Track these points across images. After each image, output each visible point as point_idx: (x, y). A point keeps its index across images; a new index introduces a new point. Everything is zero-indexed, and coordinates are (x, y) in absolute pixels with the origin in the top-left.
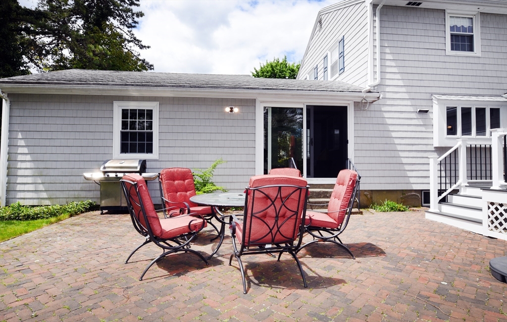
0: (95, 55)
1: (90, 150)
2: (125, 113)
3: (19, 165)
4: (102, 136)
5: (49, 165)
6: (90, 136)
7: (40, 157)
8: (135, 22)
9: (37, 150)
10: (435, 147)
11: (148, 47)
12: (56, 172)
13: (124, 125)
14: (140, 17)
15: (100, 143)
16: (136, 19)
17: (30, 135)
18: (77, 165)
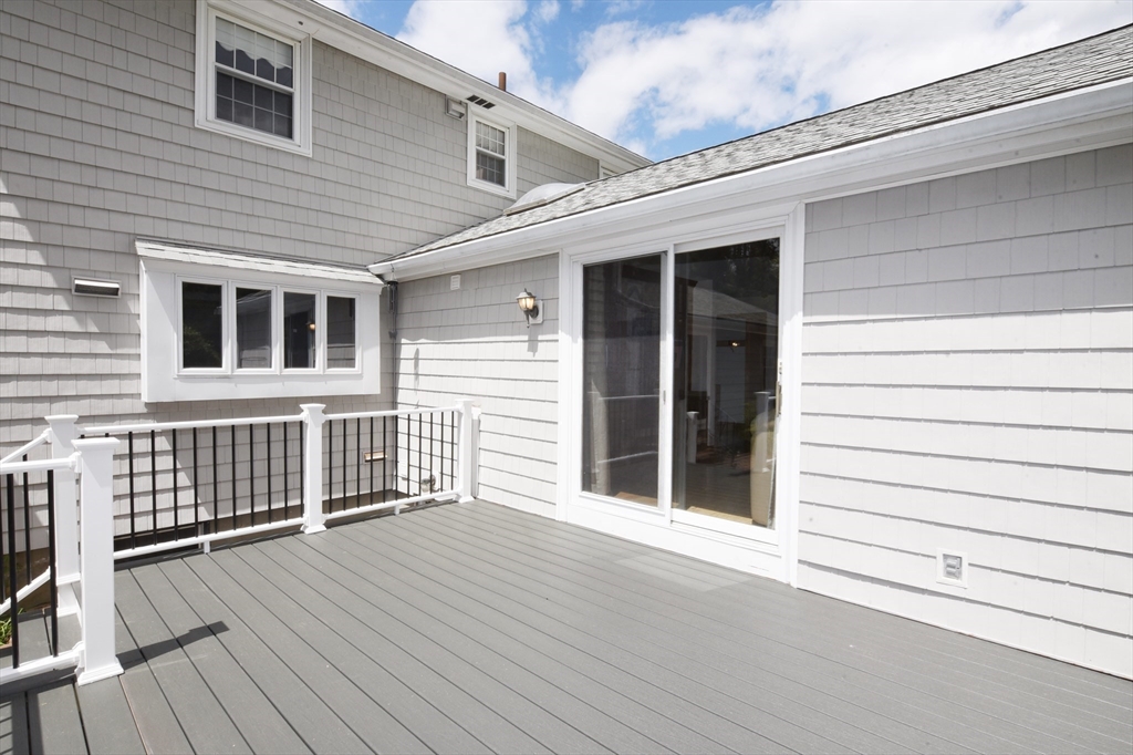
10: (147, 404)
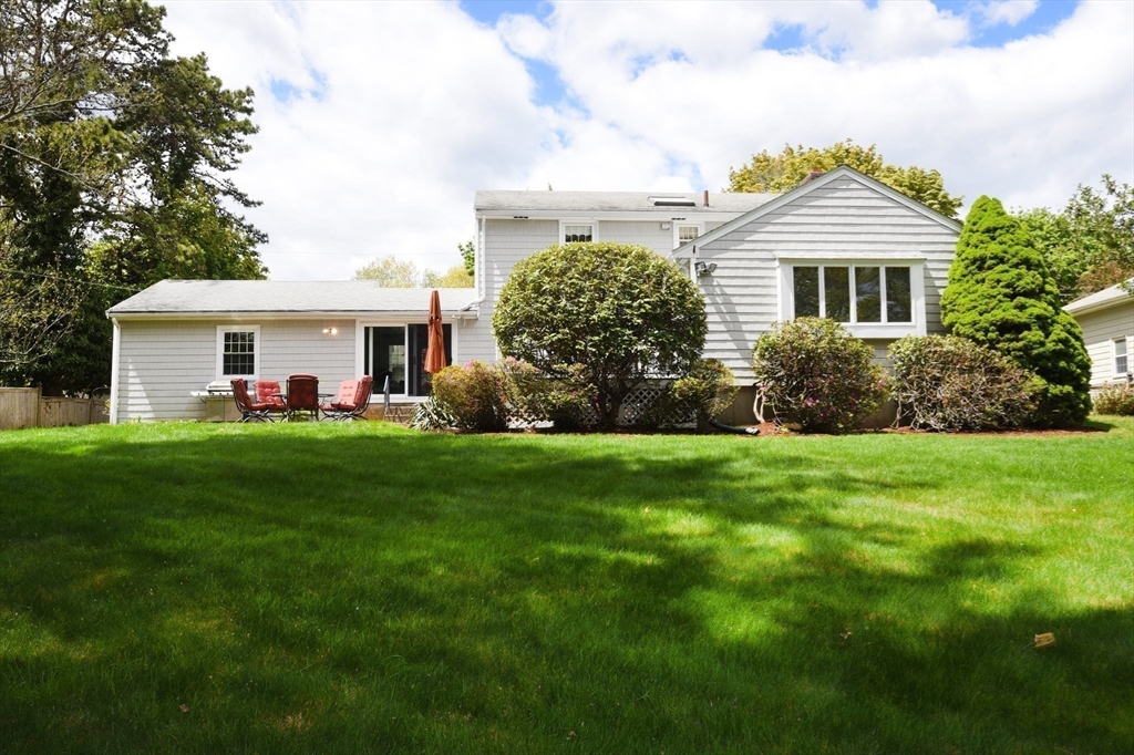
0: (187, 258)
1: (195, 372)
2: (227, 336)
3: (130, 388)
4: (206, 359)
5: (157, 387)
6: (195, 359)
7: (149, 380)
8: (236, 161)
9: (145, 373)
11: (259, 204)
12: (163, 394)
13: (227, 348)
14: (244, 153)
15: (204, 366)
16: (238, 156)
17: (139, 359)
18: (182, 387)
